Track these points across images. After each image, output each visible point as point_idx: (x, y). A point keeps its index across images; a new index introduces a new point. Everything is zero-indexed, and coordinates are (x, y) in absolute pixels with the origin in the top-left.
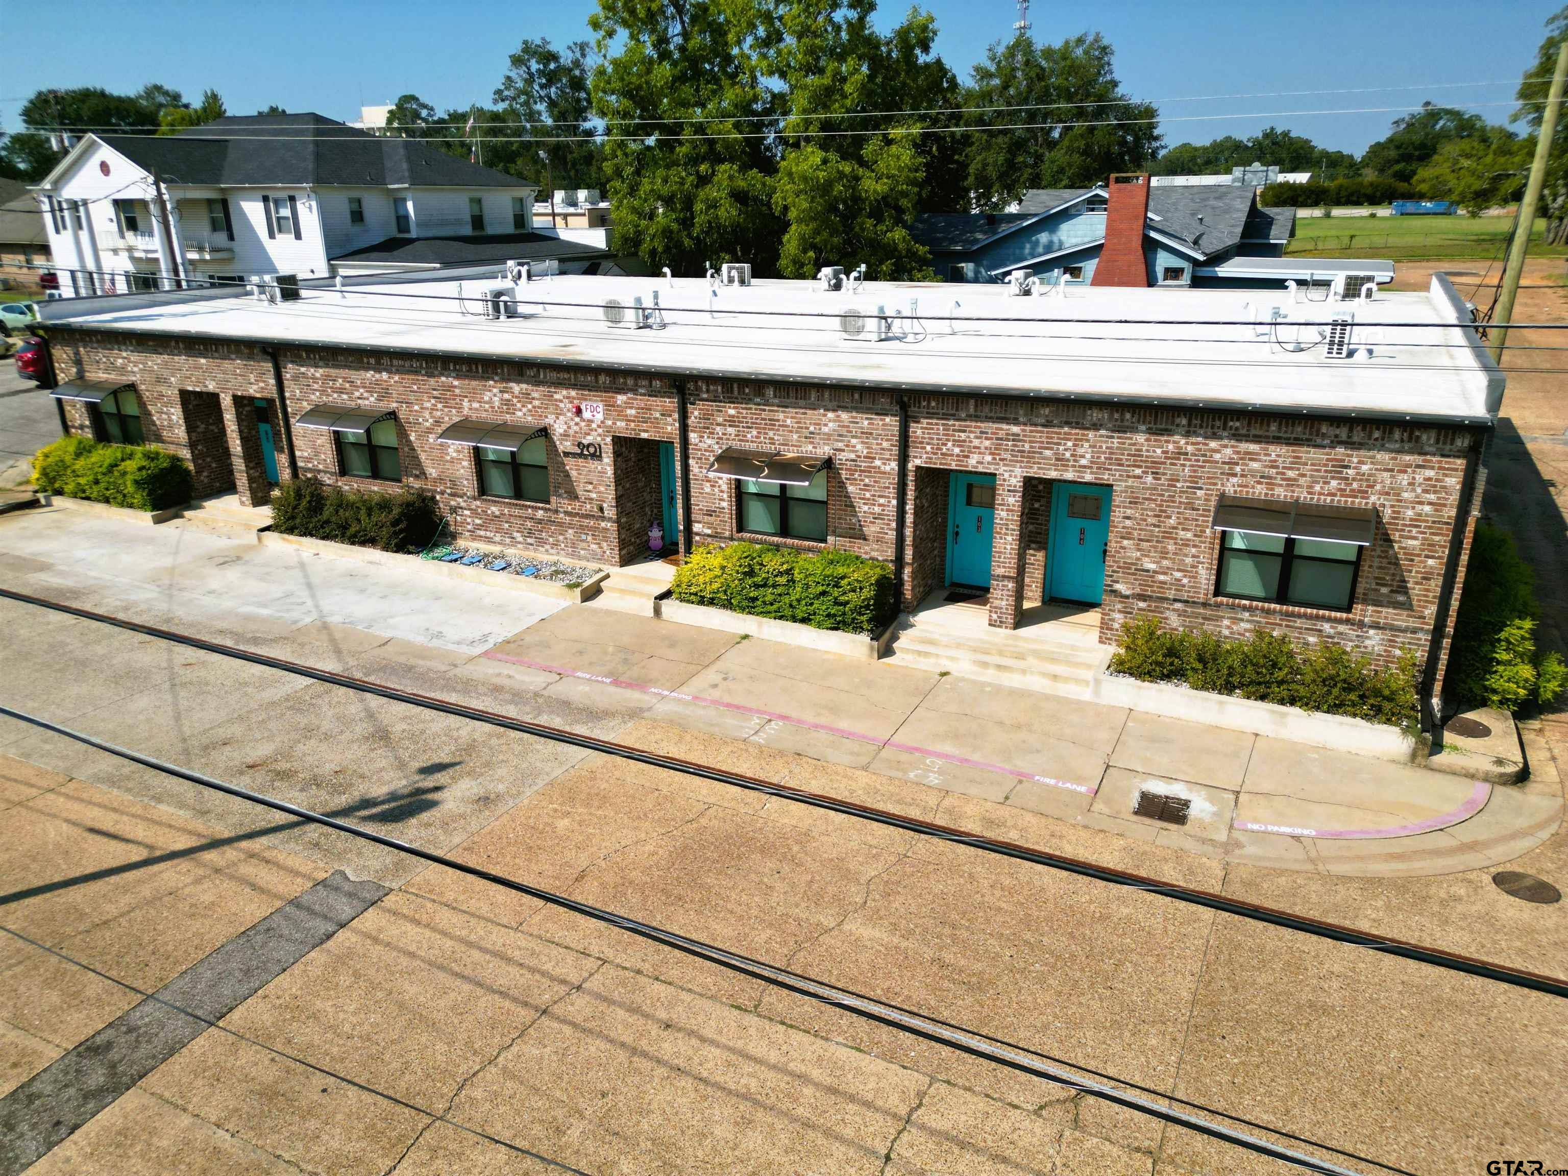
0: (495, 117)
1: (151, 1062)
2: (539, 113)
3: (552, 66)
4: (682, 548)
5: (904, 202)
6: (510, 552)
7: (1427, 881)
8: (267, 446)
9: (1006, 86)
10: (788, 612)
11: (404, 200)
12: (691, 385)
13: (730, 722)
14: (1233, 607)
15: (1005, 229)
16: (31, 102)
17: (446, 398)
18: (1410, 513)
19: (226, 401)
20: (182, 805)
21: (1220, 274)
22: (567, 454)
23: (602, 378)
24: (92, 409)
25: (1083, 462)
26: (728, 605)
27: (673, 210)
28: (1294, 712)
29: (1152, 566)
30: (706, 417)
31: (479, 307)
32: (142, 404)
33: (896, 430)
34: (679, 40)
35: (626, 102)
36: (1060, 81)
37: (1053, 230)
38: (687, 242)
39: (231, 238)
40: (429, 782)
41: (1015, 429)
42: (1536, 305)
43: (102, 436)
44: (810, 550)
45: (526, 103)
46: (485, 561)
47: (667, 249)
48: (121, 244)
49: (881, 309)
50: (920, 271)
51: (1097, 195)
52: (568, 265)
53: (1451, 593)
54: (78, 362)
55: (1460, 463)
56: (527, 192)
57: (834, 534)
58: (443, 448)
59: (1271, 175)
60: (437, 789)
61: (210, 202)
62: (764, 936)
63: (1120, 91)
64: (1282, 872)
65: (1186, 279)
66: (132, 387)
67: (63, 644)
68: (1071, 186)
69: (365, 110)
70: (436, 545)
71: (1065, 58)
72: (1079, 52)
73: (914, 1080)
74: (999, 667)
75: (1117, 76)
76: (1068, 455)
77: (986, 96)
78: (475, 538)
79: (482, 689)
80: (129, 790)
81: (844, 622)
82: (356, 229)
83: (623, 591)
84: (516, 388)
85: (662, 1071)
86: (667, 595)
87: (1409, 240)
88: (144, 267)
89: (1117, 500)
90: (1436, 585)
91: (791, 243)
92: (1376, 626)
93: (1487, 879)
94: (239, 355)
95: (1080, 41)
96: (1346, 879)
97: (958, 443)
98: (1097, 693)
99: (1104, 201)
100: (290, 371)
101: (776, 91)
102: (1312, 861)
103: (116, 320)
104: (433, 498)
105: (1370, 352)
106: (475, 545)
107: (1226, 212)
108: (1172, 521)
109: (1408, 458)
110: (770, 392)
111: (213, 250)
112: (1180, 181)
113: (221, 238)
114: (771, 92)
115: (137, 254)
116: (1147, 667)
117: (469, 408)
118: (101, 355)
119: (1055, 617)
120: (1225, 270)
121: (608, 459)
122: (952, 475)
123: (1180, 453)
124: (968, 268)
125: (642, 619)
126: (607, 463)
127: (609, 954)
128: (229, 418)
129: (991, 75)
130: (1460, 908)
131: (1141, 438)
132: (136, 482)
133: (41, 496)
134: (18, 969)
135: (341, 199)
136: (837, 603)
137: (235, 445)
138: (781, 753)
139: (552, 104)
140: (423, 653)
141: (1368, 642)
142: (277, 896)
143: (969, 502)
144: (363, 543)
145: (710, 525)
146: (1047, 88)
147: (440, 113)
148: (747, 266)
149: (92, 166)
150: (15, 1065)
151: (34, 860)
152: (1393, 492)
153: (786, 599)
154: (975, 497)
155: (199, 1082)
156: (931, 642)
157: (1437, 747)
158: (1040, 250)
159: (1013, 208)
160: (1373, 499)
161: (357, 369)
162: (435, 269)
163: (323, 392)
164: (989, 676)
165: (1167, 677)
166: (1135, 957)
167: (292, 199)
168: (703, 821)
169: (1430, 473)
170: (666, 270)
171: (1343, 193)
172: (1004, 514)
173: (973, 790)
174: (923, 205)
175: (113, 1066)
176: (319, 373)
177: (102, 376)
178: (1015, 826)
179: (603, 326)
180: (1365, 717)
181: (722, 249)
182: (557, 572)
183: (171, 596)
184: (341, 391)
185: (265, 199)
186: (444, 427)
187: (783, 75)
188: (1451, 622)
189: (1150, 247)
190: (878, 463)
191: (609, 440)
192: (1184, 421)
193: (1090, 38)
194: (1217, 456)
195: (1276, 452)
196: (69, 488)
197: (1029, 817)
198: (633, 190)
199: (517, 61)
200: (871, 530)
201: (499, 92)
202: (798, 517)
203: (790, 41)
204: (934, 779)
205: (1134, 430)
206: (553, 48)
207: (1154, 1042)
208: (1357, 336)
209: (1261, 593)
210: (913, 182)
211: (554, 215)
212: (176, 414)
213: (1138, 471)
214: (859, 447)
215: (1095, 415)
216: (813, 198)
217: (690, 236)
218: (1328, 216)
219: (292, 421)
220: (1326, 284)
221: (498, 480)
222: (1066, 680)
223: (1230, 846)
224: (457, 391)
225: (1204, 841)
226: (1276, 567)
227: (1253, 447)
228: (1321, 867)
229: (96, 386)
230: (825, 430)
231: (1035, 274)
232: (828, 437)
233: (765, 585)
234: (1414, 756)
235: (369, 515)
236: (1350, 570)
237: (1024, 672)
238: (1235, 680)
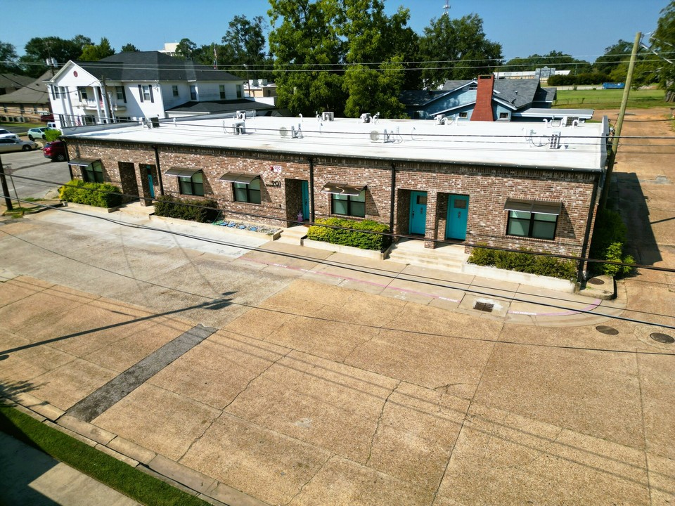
0: (223, 48)
1: (148, 376)
2: (241, 47)
3: (247, 27)
4: (311, 221)
5: (395, 86)
6: (245, 222)
7: (572, 328)
8: (151, 183)
9: (438, 36)
10: (350, 243)
11: (194, 86)
12: (315, 159)
13: (331, 280)
14: (513, 238)
15: (436, 97)
16: (29, 43)
17: (221, 164)
18: (574, 204)
19: (136, 166)
20: (142, 305)
21: (523, 116)
22: (267, 185)
23: (281, 157)
24: (83, 169)
25: (459, 186)
26: (328, 241)
27: (302, 90)
28: (533, 276)
29: (484, 225)
30: (320, 171)
31: (231, 130)
32: (103, 167)
33: (391, 175)
34: (304, 20)
35: (283, 46)
36: (461, 34)
37: (456, 98)
38: (307, 103)
39: (125, 102)
40: (227, 298)
41: (434, 175)
42: (656, 128)
43: (86, 179)
44: (359, 220)
45: (236, 42)
46: (236, 225)
47: (299, 106)
48: (80, 104)
49: (385, 131)
50: (402, 114)
51: (474, 83)
52: (260, 112)
53: (589, 232)
54: (78, 151)
55: (592, 186)
56: (240, 82)
57: (368, 214)
58: (220, 183)
59: (552, 72)
60: (231, 299)
61: (116, 87)
62: (345, 343)
63: (486, 38)
64: (523, 326)
65: (509, 118)
66: (99, 161)
67: (86, 254)
68: (465, 79)
69: (166, 45)
70: (217, 220)
71: (462, 24)
72: (469, 21)
73: (394, 381)
74: (428, 262)
75: (484, 32)
76: (453, 184)
77: (430, 40)
78: (232, 217)
79: (240, 269)
80: (122, 300)
81: (371, 246)
82: (174, 98)
83: (289, 236)
84: (249, 160)
85: (314, 378)
86: (305, 237)
87: (608, 100)
88: (90, 114)
89: (471, 200)
90: (584, 230)
91: (349, 103)
92: (563, 244)
93: (594, 328)
94: (142, 148)
95: (469, 17)
96: (544, 328)
97: (413, 180)
98: (463, 271)
99: (476, 85)
100: (162, 154)
101: (344, 41)
102: (534, 322)
103: (93, 135)
104: (216, 202)
105: (567, 147)
106: (232, 220)
107: (527, 89)
108: (491, 208)
109: (573, 184)
110: (344, 162)
111: (118, 107)
112: (514, 74)
113: (121, 102)
114: (342, 42)
115: (87, 108)
116: (481, 261)
117: (231, 168)
118: (88, 149)
119: (450, 244)
120: (525, 114)
121: (283, 187)
122: (412, 192)
123: (493, 183)
124: (421, 112)
125: (297, 247)
126: (283, 189)
127: (294, 347)
128: (138, 173)
129: (431, 31)
130: (582, 336)
131: (479, 178)
132: (103, 197)
133: (63, 202)
134: (99, 351)
135: (169, 86)
136: (368, 239)
137: (140, 182)
138: (349, 290)
139: (247, 43)
140: (218, 257)
141: (560, 251)
142: (180, 331)
143: (418, 202)
144: (190, 219)
145: (321, 212)
146: (455, 37)
147: (199, 46)
148: (332, 113)
149: (70, 73)
150: (105, 377)
151: (95, 321)
152: (568, 197)
153: (350, 238)
154: (421, 201)
155: (165, 381)
156: (404, 254)
157: (583, 287)
158: (451, 105)
159: (441, 87)
160: (561, 199)
161: (188, 154)
162: (208, 114)
163: (174, 162)
164: (424, 265)
165: (488, 264)
166: (469, 349)
167: (150, 86)
168: (323, 310)
169: (581, 189)
170: (300, 115)
171: (583, 79)
172: (430, 206)
173: (417, 301)
174: (403, 87)
175: (136, 377)
176: (173, 155)
177: (88, 156)
178: (431, 312)
179: (279, 137)
180: (558, 277)
181: (321, 105)
182: (264, 230)
183: (122, 238)
184: (181, 162)
185: (139, 86)
186: (221, 175)
187: (346, 35)
188: (589, 243)
189: (494, 105)
190: (384, 188)
191: (283, 180)
192: (495, 172)
193: (473, 16)
194: (506, 184)
195: (528, 182)
196: (75, 199)
197: (436, 309)
198: (285, 82)
199: (232, 25)
200: (381, 212)
201: (224, 38)
202: (355, 208)
203: (349, 21)
204: (403, 298)
205: (477, 175)
206: (247, 19)
207: (474, 372)
208: (562, 141)
209: (523, 234)
210: (400, 78)
211: (249, 90)
212: (117, 171)
213: (478, 190)
214: (377, 182)
215: (463, 169)
216: (359, 85)
217: (308, 100)
218: (575, 89)
219: (162, 173)
220: (559, 119)
221: (241, 195)
222: (452, 266)
223: (507, 318)
224: (226, 162)
225: (497, 317)
226: (528, 224)
227: (519, 181)
228: (536, 324)
229: (86, 160)
230: (365, 175)
231: (446, 116)
232: (365, 178)
233: (342, 233)
234: (575, 290)
235: (192, 209)
236: (554, 225)
237: (437, 264)
238: (513, 265)
